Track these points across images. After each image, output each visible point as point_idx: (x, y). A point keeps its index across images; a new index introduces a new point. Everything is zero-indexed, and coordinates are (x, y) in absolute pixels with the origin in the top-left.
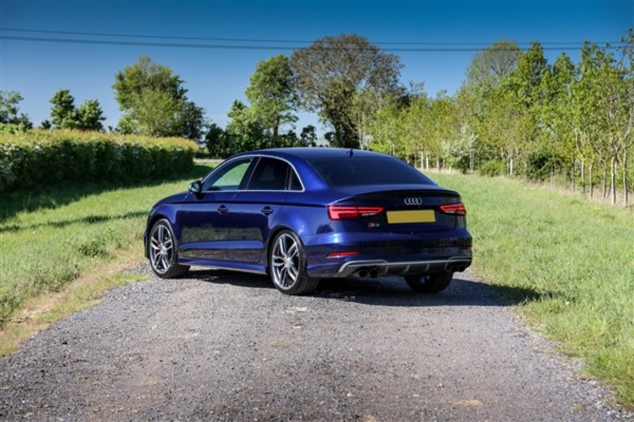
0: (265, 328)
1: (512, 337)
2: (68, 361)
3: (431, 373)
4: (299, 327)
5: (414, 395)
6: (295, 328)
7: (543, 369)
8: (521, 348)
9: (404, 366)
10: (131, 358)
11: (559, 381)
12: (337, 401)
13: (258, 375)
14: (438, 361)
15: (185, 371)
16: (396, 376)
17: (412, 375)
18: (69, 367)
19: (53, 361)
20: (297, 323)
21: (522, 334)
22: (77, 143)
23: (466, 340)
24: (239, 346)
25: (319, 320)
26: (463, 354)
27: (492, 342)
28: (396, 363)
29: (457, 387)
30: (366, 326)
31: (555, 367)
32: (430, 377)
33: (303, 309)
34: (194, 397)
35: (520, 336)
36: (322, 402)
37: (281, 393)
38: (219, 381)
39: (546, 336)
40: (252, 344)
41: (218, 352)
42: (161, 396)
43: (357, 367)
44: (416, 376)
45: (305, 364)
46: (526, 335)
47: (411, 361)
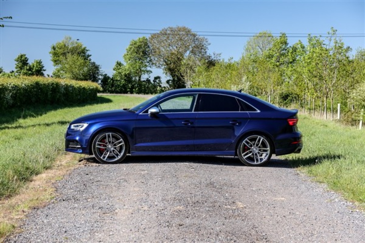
0: (177, 169)
1: (292, 175)
2: (94, 181)
3: (260, 188)
4: (193, 170)
5: (255, 196)
6: (192, 170)
7: (309, 187)
8: (297, 179)
9: (246, 186)
10: (121, 181)
11: (317, 191)
12: (222, 197)
13: (183, 187)
14: (261, 184)
15: (149, 185)
16: (244, 189)
17: (252, 189)
18: (95, 183)
19: (86, 181)
20: (191, 168)
21: (296, 174)
23: (271, 176)
24: (169, 176)
25: (201, 167)
26: (272, 181)
27: (283, 177)
28: (242, 184)
29: (273, 193)
31: (314, 186)
32: (260, 189)
34: (159, 195)
35: (296, 175)
36: (216, 197)
37: (197, 193)
38: (167, 189)
39: (308, 175)
40: (174, 176)
41: (160, 179)
42: (144, 194)
43: (226, 185)
44: (254, 189)
45: (203, 184)
46: (298, 174)
47: (249, 184)
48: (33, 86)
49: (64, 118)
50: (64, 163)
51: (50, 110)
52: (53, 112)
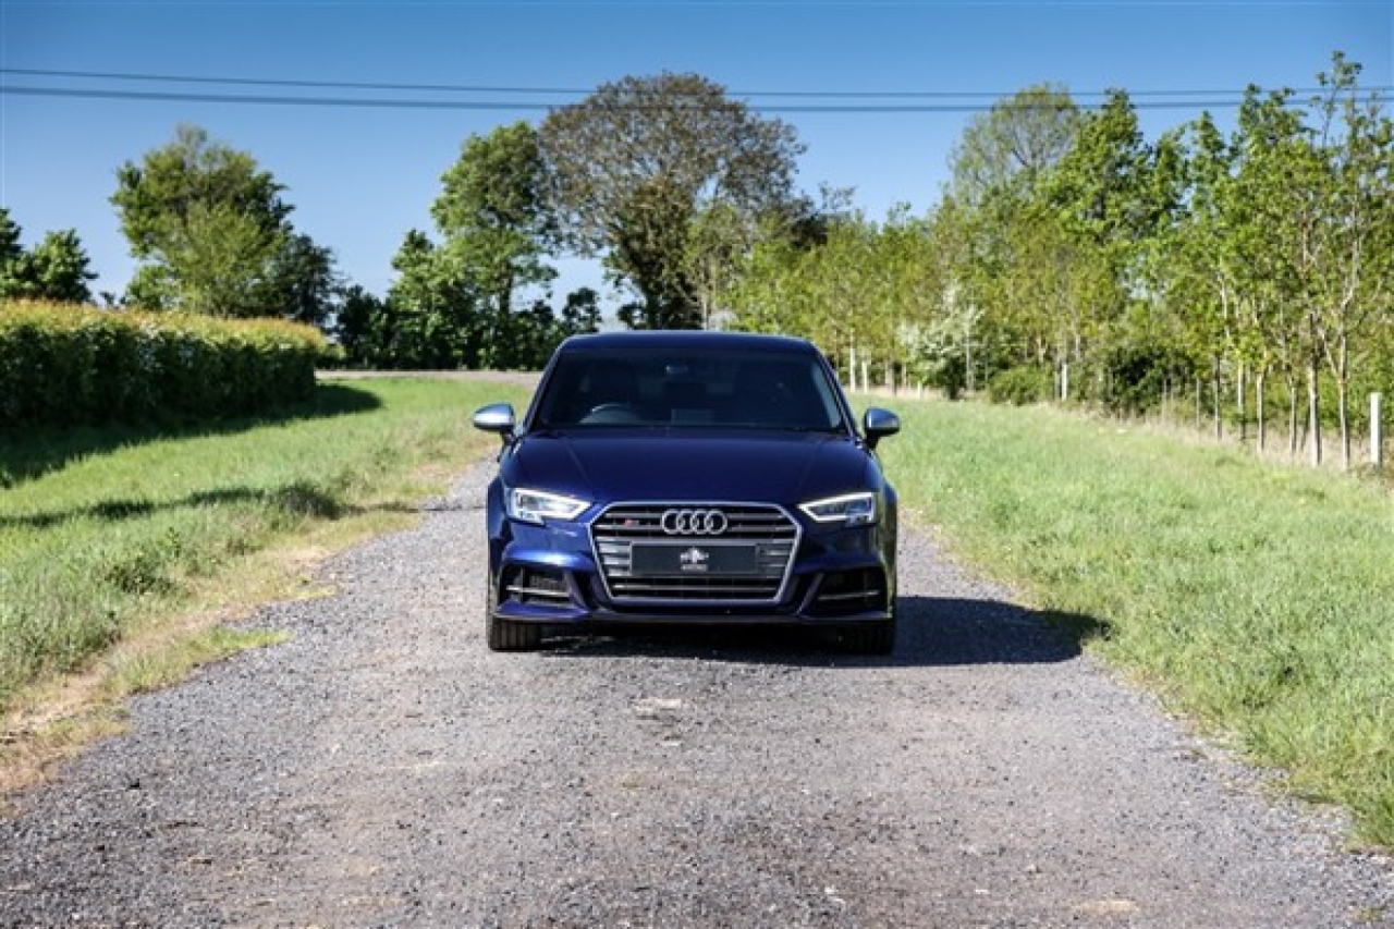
0: (596, 745)
1: (1168, 762)
2: (155, 825)
3: (1004, 841)
4: (676, 744)
5: (978, 891)
6: (666, 744)
7: (1258, 831)
8: (1193, 785)
9: (936, 829)
10: (300, 818)
11: (1300, 855)
12: (805, 904)
13: (610, 848)
14: (1011, 816)
15: (434, 842)
16: (924, 850)
17: (961, 847)
18: (160, 838)
19: (118, 825)
20: (668, 733)
21: (1188, 753)
22: (51, 333)
23: (1064, 767)
24: (545, 785)
25: (716, 728)
26: (1066, 798)
27: (1124, 772)
28: (915, 820)
29: (1069, 871)
30: (827, 739)
31: (1284, 826)
32: (1003, 850)
33: (674, 703)
34: (473, 900)
35: (1186, 758)
36: (772, 908)
37: (673, 886)
38: (521, 864)
39: (1246, 759)
40: (575, 781)
41: (500, 800)
42: (396, 899)
43: (831, 828)
44: (971, 849)
45: (711, 825)
46: (1197, 755)
47: (951, 816)
48: (9, 344)
49: (135, 485)
50: (40, 724)
51: (82, 450)
52: (95, 462)
